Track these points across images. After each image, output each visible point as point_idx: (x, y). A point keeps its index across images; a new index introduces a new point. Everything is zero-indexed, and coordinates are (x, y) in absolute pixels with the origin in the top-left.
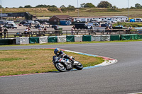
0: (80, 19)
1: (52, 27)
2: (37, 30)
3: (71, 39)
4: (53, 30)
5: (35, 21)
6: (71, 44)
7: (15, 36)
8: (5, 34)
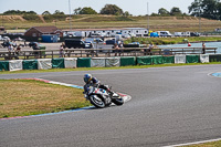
0: (74, 33)
2: (6, 50)
3: (59, 64)
4: (31, 49)
5: (3, 36)
6: (59, 72)
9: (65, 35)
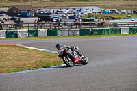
0: (44, 10)
1: (12, 19)
4: (13, 23)
6: (33, 40)
9: (38, 11)
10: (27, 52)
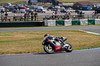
3: (92, 22)
5: (61, 6)
6: (92, 27)
7: (44, 19)
8: (35, 17)
10: (87, 36)
